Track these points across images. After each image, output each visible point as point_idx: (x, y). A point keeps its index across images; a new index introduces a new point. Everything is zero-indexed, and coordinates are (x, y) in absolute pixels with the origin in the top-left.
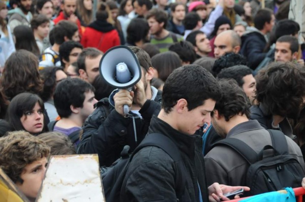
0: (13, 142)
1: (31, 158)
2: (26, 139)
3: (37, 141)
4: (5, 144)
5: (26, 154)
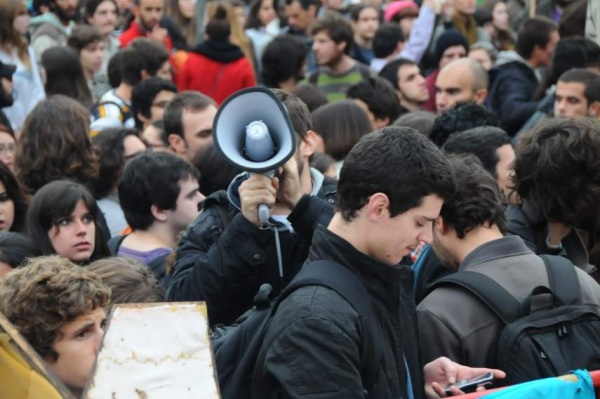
0: (38, 278)
1: (72, 310)
2: (63, 272)
3: (84, 276)
4: (21, 282)
5: (63, 303)
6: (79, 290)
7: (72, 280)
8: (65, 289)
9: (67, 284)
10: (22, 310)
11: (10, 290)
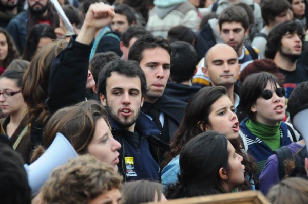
0: (71, 170)
1: (94, 191)
2: (88, 165)
3: (103, 167)
4: (61, 173)
5: (88, 186)
6: (98, 177)
7: (93, 170)
8: (88, 176)
9: (89, 173)
10: (61, 193)
11: (54, 179)
